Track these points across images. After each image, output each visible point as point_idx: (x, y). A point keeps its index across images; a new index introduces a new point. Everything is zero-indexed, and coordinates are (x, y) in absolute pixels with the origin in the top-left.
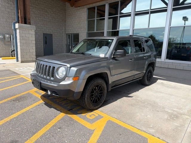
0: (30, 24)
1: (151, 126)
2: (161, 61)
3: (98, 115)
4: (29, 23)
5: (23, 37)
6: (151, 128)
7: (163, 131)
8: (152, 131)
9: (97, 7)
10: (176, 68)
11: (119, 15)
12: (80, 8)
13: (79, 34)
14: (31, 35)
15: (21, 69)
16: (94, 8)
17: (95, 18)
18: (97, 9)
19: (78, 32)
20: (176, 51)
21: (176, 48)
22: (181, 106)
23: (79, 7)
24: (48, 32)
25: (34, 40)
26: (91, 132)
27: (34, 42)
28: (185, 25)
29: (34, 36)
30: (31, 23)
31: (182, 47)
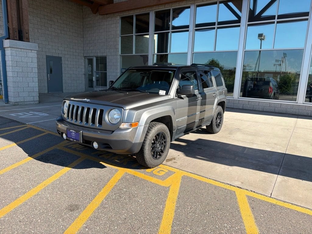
0: (28, 40)
1: (237, 179)
2: (233, 99)
3: (168, 171)
4: (27, 38)
5: (17, 62)
6: (236, 180)
7: (251, 182)
8: (237, 184)
9: (137, 16)
10: (254, 109)
11: (170, 31)
12: (108, 16)
13: (106, 57)
14: (31, 58)
15: (21, 116)
16: (132, 17)
17: (133, 34)
18: (137, 20)
19: (104, 55)
20: (253, 85)
21: (252, 81)
22: (267, 156)
23: (107, 14)
24: (54, 53)
25: (37, 67)
26: (166, 190)
27: (36, 70)
28: (261, 48)
29: (35, 60)
30: (30, 40)
31: (259, 78)
